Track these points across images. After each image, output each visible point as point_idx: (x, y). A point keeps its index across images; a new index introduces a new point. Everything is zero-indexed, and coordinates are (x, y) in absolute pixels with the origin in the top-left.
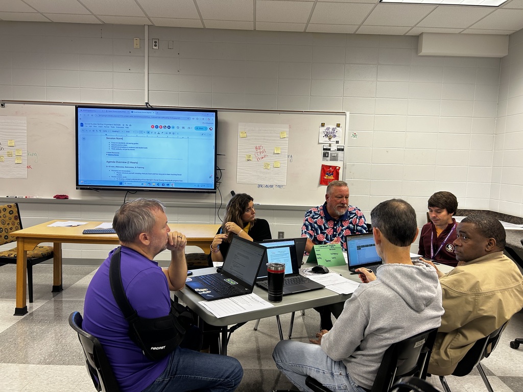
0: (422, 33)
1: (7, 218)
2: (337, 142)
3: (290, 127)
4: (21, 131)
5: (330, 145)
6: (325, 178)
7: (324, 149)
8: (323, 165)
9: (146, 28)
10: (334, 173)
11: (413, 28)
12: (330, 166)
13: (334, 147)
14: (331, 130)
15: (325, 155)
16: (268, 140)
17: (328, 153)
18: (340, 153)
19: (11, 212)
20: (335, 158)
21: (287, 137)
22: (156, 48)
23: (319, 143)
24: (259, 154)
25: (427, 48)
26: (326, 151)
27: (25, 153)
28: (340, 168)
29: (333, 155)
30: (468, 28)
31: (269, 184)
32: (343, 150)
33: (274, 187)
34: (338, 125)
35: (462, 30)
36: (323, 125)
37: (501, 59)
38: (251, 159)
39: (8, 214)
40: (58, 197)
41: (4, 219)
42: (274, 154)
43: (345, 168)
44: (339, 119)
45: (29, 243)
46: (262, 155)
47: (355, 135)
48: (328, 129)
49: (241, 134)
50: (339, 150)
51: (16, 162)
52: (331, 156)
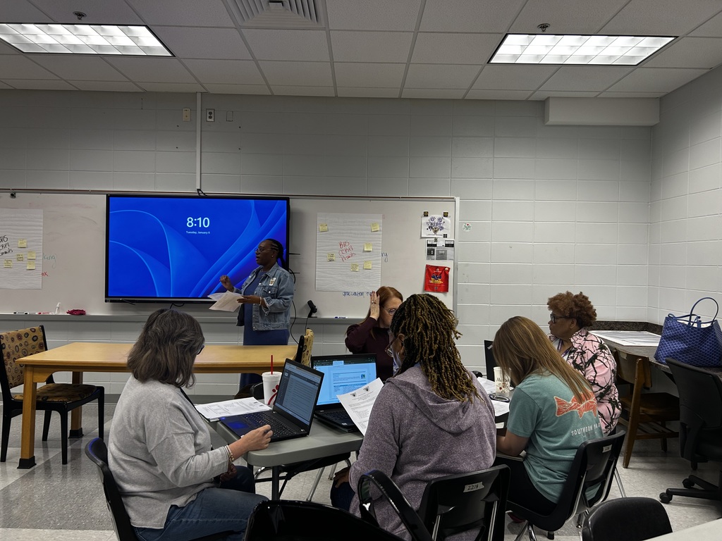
0: (549, 98)
1: (30, 346)
2: (445, 236)
3: (384, 218)
4: (35, 228)
5: (436, 240)
6: (431, 282)
7: (428, 245)
8: (427, 266)
9: (199, 96)
10: (443, 275)
11: (535, 91)
12: (437, 267)
13: (441, 243)
14: (436, 221)
15: (430, 253)
16: (355, 234)
17: (434, 250)
18: (449, 249)
19: (35, 338)
20: (442, 257)
21: (380, 231)
22: (210, 120)
23: (422, 238)
24: (344, 252)
25: (556, 116)
26: (431, 248)
27: (39, 256)
28: (449, 269)
29: (440, 252)
30: (605, 91)
31: (357, 290)
32: (452, 246)
33: (365, 294)
34: (446, 215)
35: (598, 93)
36: (426, 215)
37: (652, 127)
38: (334, 258)
39: (31, 342)
40: (72, 312)
41: (26, 348)
42: (364, 251)
43: (456, 268)
44: (447, 207)
45: (39, 372)
46: (349, 253)
47: (468, 227)
48: (433, 219)
49: (321, 227)
50: (447, 245)
51: (28, 268)
52: (438, 254)
